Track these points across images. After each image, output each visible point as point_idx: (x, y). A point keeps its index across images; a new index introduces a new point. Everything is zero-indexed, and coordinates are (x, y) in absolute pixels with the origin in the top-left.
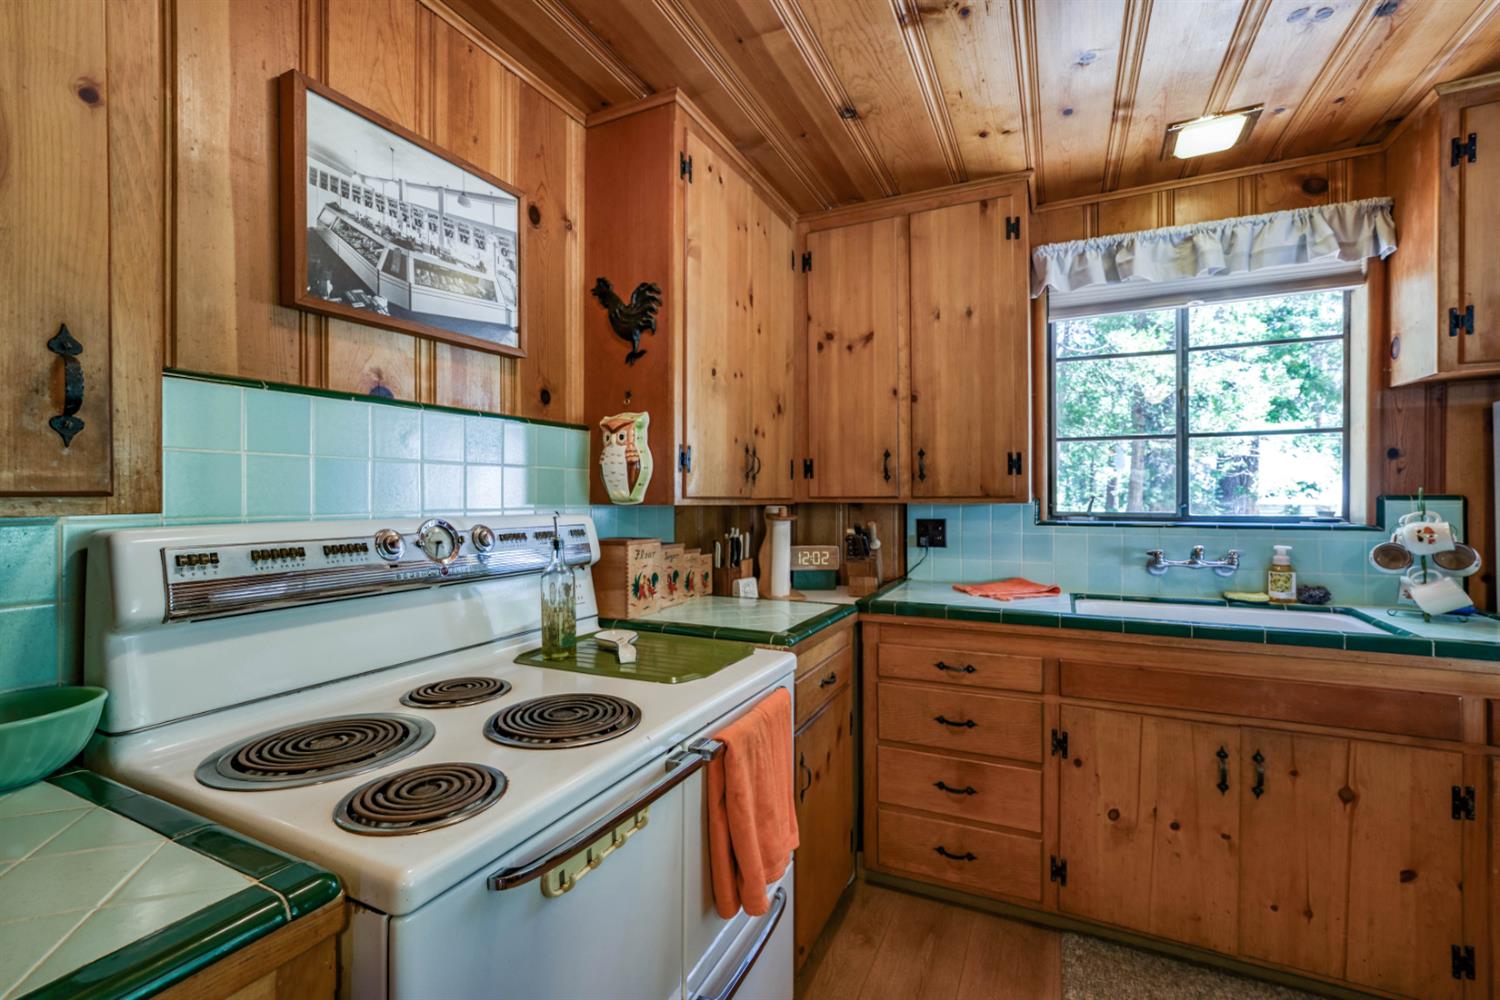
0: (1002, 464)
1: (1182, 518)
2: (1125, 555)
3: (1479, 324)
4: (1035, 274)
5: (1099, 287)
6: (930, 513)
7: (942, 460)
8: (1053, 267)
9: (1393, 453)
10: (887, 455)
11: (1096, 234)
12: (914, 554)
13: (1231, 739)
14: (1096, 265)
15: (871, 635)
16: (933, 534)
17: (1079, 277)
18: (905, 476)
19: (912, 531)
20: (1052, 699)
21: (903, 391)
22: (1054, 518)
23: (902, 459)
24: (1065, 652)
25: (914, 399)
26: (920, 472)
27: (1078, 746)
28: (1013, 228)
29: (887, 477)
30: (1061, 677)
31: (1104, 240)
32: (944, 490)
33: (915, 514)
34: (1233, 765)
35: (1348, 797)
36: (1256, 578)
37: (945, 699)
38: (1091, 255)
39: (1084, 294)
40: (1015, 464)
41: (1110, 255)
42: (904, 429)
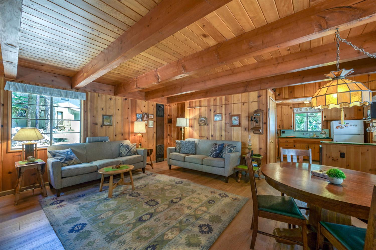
0: (290, 127)
1: (307, 131)
2: (301, 134)
3: (326, 117)
4: (293, 111)
5: (299, 111)
6: (283, 131)
7: (285, 126)
8: (295, 110)
9: (324, 126)
10: (280, 126)
11: (299, 107)
12: (282, 134)
13: (306, 145)
14: (299, 110)
15: (279, 139)
16: (284, 132)
17: (297, 111)
18: (281, 128)
19: (282, 132)
20: (294, 143)
21: (281, 120)
22: (295, 131)
23: (281, 126)
24: (295, 140)
25: (282, 121)
26: (283, 127)
27: (296, 146)
28: (291, 108)
29: (280, 127)
30: (295, 142)
31: (299, 108)
32: (285, 128)
33: (282, 131)
34: (307, 147)
35: (314, 148)
36: (313, 136)
37: (285, 144)
38: (298, 109)
39: (297, 112)
40: (291, 127)
41: (300, 109)
42: (281, 124)
